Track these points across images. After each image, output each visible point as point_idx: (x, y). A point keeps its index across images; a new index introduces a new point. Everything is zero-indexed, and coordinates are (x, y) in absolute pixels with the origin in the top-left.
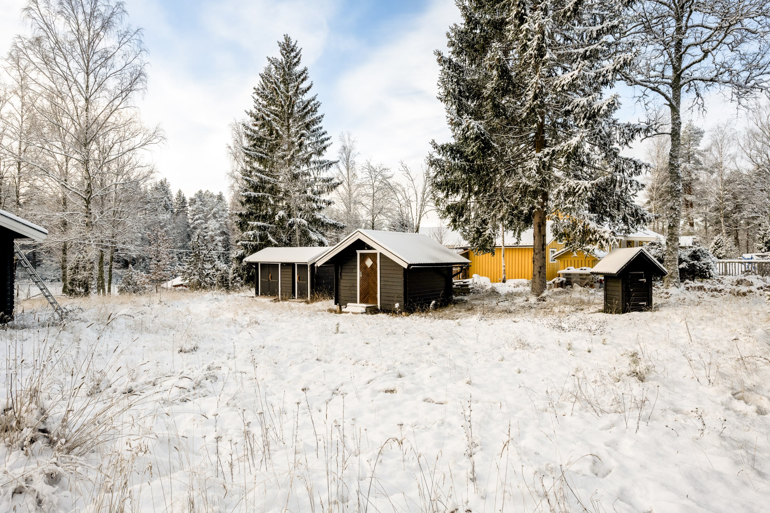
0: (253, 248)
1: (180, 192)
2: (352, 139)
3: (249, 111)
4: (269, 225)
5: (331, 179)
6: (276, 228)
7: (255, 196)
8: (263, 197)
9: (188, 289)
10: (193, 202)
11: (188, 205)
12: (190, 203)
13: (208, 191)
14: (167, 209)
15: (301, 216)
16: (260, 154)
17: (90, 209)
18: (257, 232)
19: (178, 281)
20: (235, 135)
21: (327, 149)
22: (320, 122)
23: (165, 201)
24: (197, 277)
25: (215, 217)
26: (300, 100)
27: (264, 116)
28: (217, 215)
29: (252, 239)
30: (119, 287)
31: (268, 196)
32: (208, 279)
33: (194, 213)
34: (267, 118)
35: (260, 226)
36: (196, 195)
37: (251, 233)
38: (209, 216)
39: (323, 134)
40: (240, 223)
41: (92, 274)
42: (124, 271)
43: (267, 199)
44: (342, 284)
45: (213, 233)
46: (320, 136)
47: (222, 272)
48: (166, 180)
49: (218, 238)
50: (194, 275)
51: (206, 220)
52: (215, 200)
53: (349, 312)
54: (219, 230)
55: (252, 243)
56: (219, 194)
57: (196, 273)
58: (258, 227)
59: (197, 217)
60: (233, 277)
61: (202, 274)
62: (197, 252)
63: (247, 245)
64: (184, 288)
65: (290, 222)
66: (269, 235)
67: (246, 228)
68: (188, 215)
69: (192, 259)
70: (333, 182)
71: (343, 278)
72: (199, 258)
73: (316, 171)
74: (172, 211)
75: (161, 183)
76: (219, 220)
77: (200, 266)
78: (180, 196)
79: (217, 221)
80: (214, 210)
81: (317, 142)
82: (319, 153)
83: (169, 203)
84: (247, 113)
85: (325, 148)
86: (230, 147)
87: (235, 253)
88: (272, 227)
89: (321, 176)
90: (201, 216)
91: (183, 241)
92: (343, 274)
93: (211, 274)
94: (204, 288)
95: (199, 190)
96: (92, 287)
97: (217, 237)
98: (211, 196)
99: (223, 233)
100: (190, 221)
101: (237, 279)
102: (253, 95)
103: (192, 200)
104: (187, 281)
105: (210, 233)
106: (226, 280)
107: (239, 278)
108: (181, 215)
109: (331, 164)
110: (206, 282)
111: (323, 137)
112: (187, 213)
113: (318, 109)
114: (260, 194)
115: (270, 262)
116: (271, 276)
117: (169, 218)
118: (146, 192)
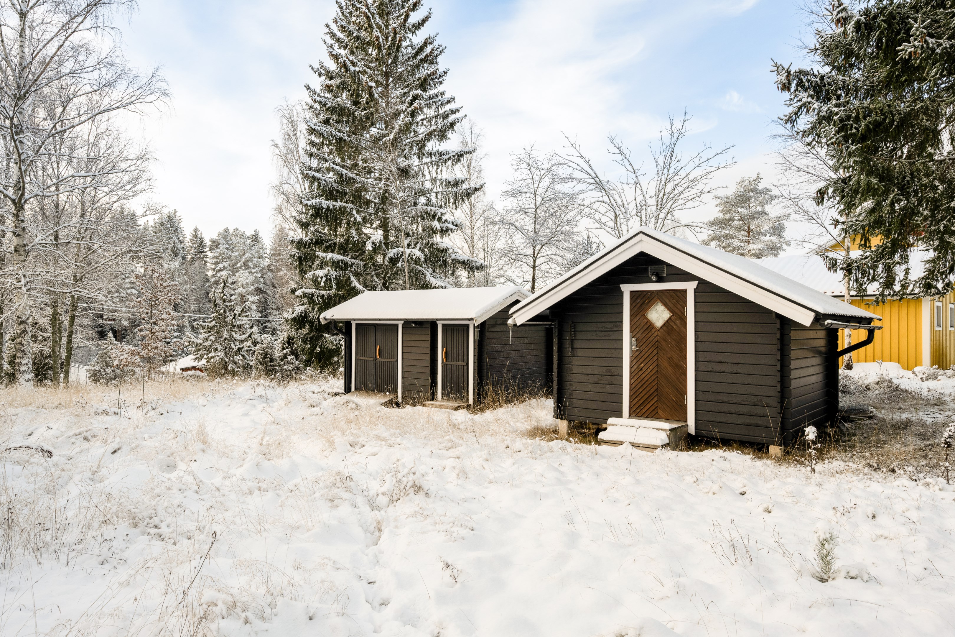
0: (324, 301)
1: (196, 230)
2: (476, 130)
3: (317, 66)
4: (353, 261)
5: (462, 182)
6: (364, 266)
7: (328, 207)
8: (342, 211)
9: (205, 374)
10: (215, 244)
11: (208, 249)
12: (210, 246)
13: (237, 229)
14: (176, 255)
15: (409, 245)
16: (338, 134)
17: (22, 221)
18: (332, 272)
19: (188, 361)
20: (285, 126)
21: (457, 126)
22: (441, 83)
23: (174, 243)
24: (221, 354)
25: (247, 267)
26: (409, 43)
27: (348, 63)
28: (250, 264)
29: (322, 284)
30: (90, 370)
31: (352, 209)
32: (238, 358)
33: (215, 260)
34: (352, 68)
35: (338, 262)
36: (220, 234)
37: (321, 273)
38: (239, 265)
39: (449, 102)
40: (300, 258)
41: (23, 345)
42: (100, 343)
43: (350, 214)
44: (575, 370)
45: (244, 291)
46: (442, 105)
47: (265, 346)
48: (175, 212)
49: (252, 298)
50: (216, 350)
51: (234, 270)
52: (249, 242)
53: (620, 443)
54: (253, 285)
55: (322, 292)
56: (253, 233)
57: (220, 348)
58: (334, 262)
59: (221, 266)
60: (281, 354)
61: (230, 348)
62: (222, 311)
63: (313, 295)
64: (199, 373)
65: (391, 255)
66: (352, 278)
67: (310, 266)
68: (208, 264)
69: (213, 323)
70: (465, 186)
71: (580, 353)
72: (225, 322)
73: (435, 167)
74: (183, 258)
75: (169, 217)
76: (253, 271)
77: (225, 334)
78: (196, 236)
79: (251, 272)
80: (247, 255)
81: (436, 117)
82: (442, 136)
83: (180, 246)
84: (313, 69)
85: (452, 125)
86: (276, 145)
87: (290, 310)
88: (358, 265)
89: (444, 177)
90: (226, 264)
91: (198, 301)
92: (577, 344)
93: (245, 349)
94: (234, 373)
95: (224, 228)
96: (23, 369)
97: (249, 297)
98: (242, 237)
99: (259, 291)
100: (210, 273)
101: (289, 358)
102: (324, 38)
103: (213, 242)
104: (204, 362)
105: (239, 290)
106: (272, 360)
107: (293, 357)
108: (196, 264)
109: (462, 155)
110: (236, 363)
111: (448, 107)
112: (206, 262)
114: (338, 204)
115: (380, 320)
116: (379, 350)
117: (178, 266)
118: (146, 229)
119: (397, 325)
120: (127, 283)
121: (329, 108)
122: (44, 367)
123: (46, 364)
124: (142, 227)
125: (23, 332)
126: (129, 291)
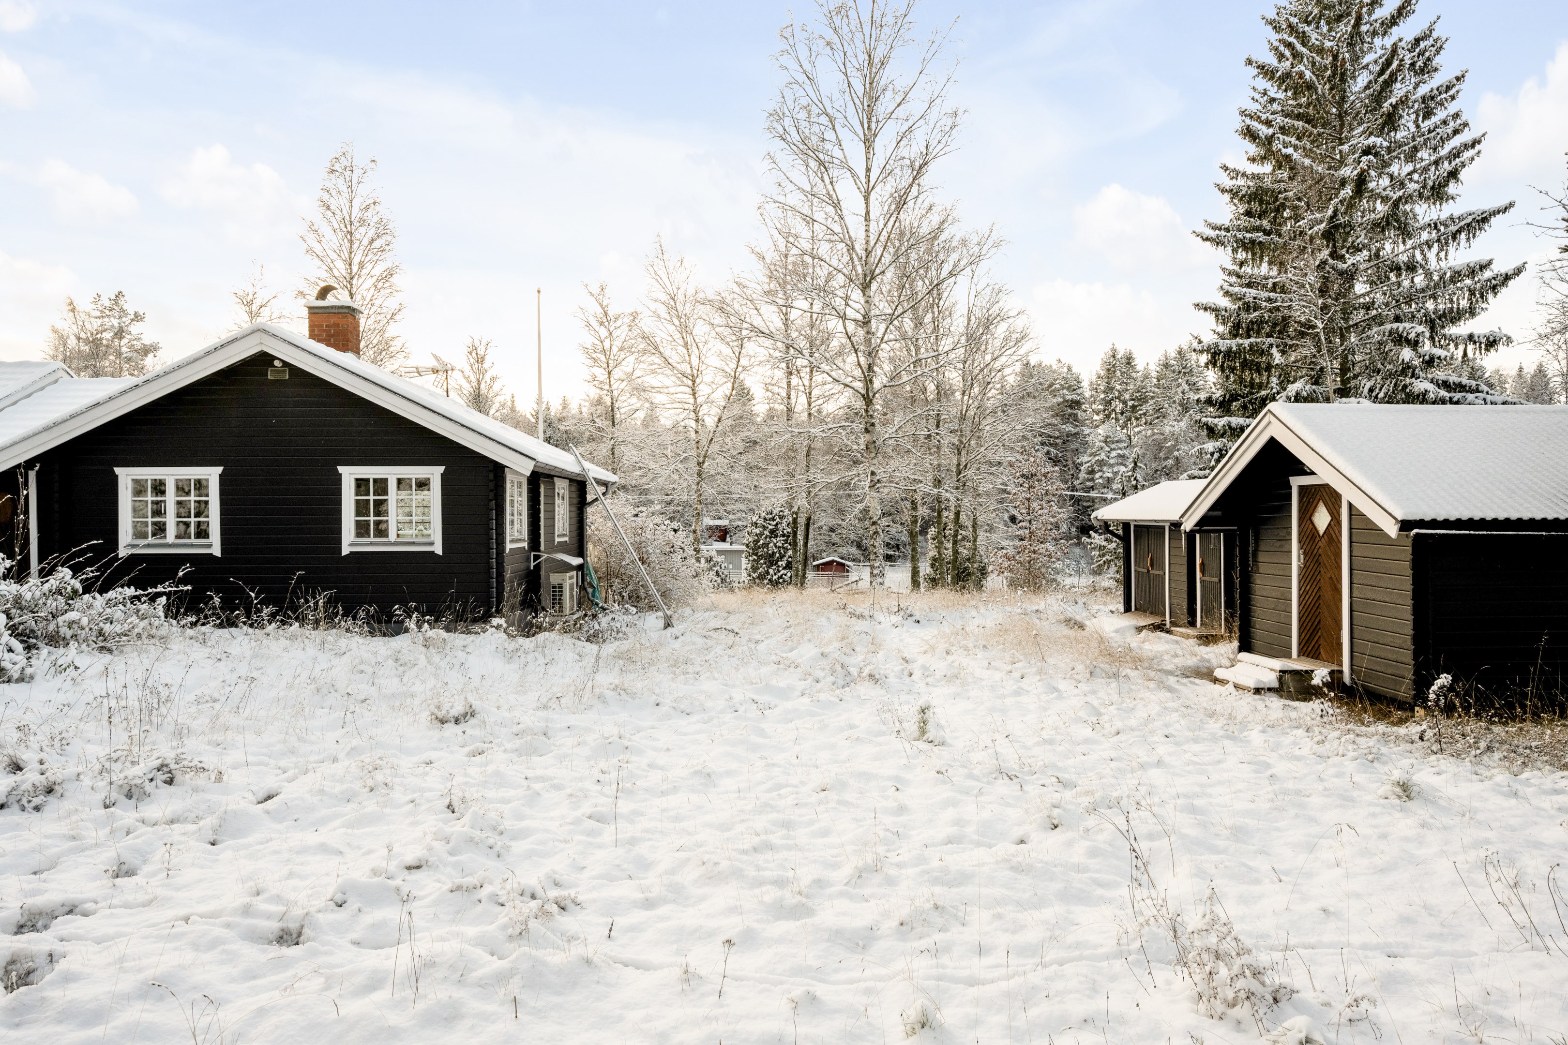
15: (1371, 390)
16: (1248, 235)
21: (1463, 175)
27: (1255, 125)
31: (1271, 345)
39: (1456, 132)
43: (1268, 354)
44: (1258, 590)
71: (1261, 568)
73: (1436, 250)
85: (1453, 174)
89: (1450, 264)
109: (1485, 219)
111: (1456, 141)
113: (1437, 61)
114: (1247, 342)
115: (1155, 521)
116: (1151, 559)
117: (1184, 428)
118: (1146, 377)
119: (1164, 527)
120: (1112, 458)
121: (1244, 196)
122: (964, 572)
123: (965, 568)
124: (1139, 374)
125: (875, 533)
126: (1115, 469)
